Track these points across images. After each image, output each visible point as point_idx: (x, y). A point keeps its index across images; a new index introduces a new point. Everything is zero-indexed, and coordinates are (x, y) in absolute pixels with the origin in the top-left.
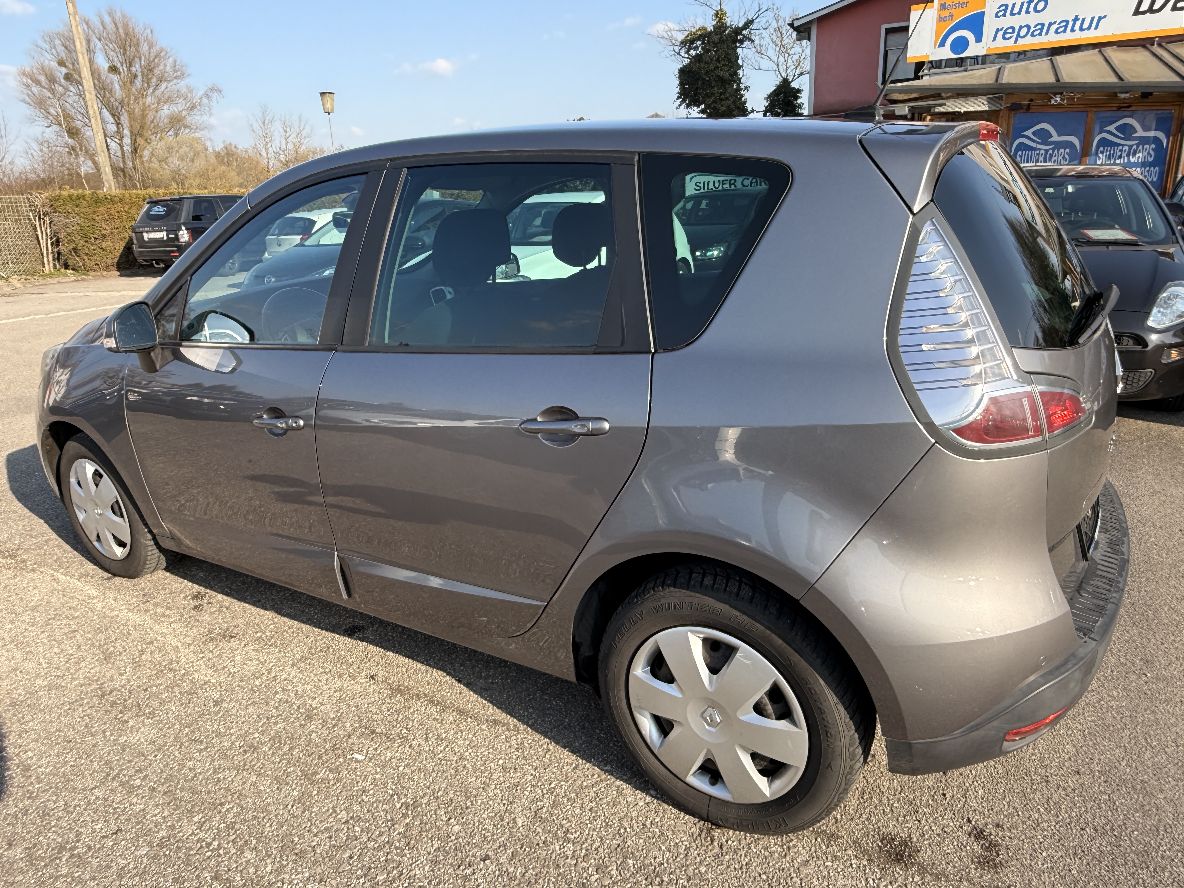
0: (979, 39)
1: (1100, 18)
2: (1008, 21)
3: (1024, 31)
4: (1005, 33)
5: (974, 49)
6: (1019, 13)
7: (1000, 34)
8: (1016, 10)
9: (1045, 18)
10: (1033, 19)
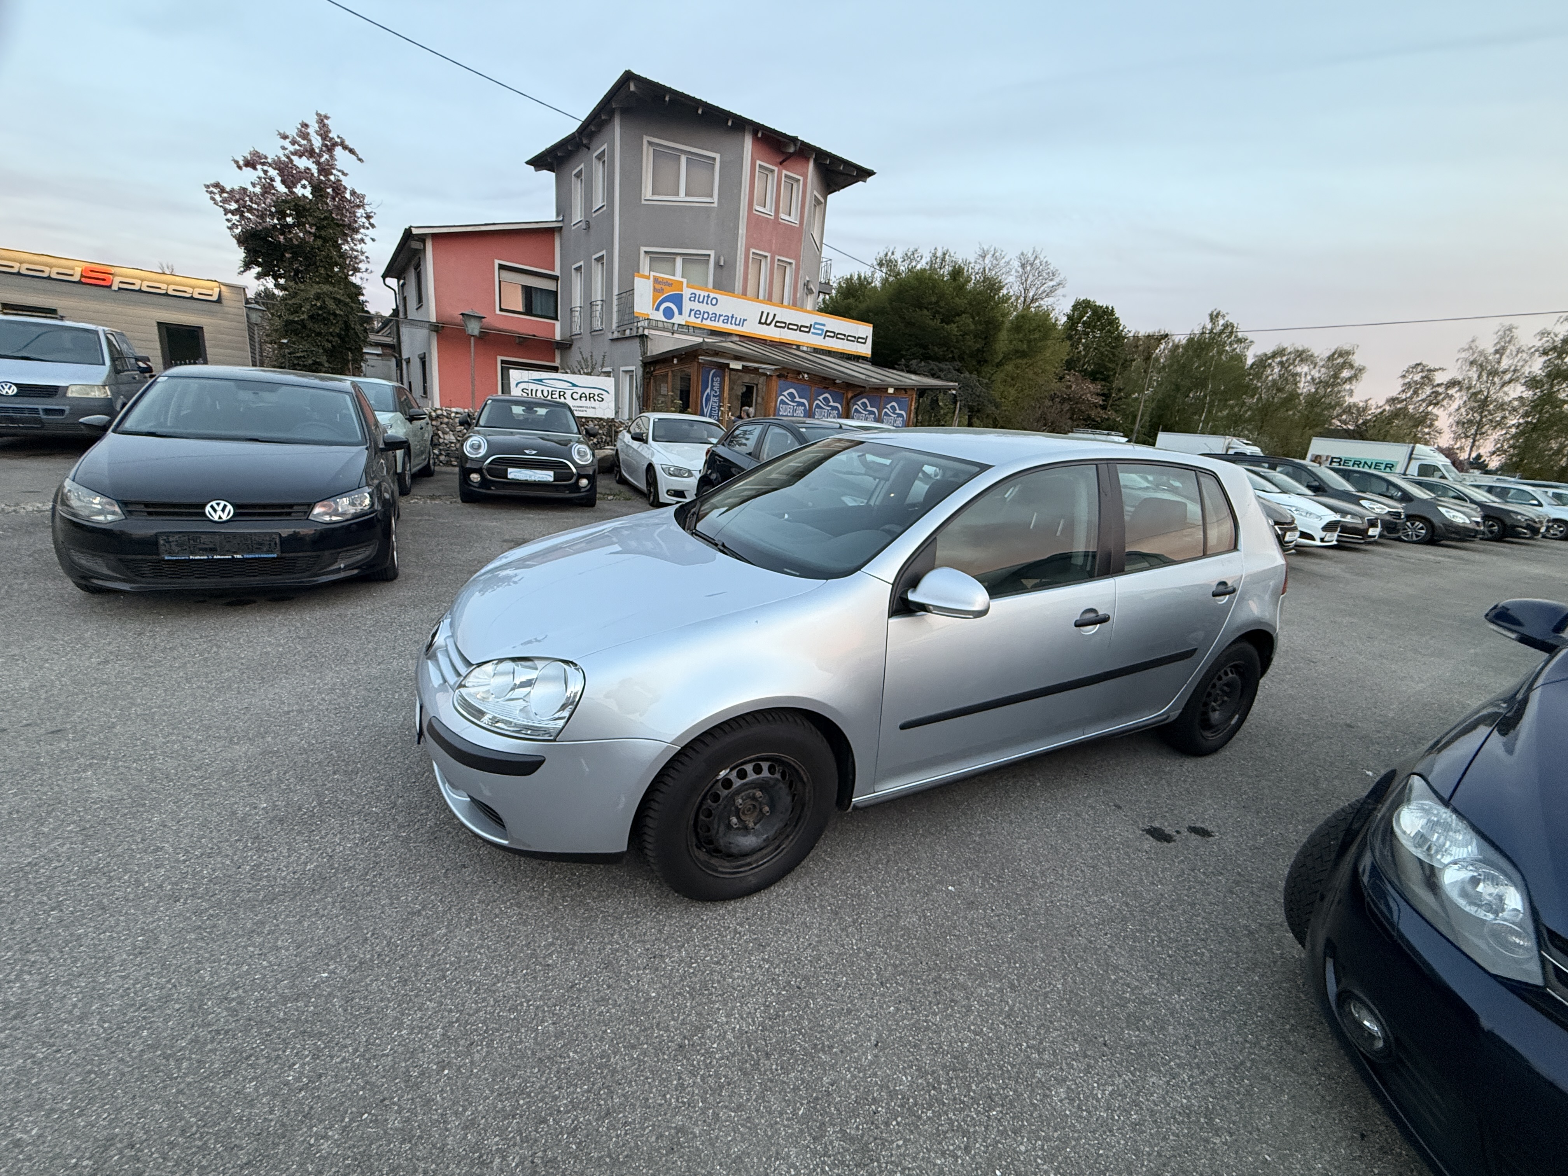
0: (680, 313)
1: (744, 320)
2: (696, 306)
3: (706, 316)
4: (695, 314)
5: (677, 319)
6: (703, 302)
7: (693, 313)
8: (701, 300)
9: (717, 310)
10: (710, 309)
